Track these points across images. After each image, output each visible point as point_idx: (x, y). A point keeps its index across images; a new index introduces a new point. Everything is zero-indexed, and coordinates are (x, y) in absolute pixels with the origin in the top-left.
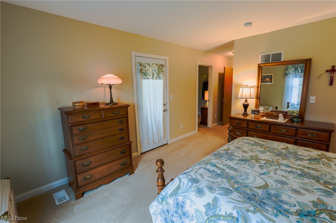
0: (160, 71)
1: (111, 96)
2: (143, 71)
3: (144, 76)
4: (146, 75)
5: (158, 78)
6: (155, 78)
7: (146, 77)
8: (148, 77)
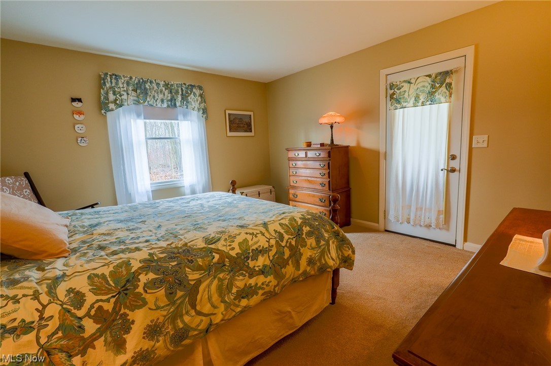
0: (438, 85)
1: (332, 137)
2: (395, 97)
3: (396, 105)
4: (399, 102)
5: (428, 103)
6: (420, 104)
7: (399, 106)
8: (405, 104)
